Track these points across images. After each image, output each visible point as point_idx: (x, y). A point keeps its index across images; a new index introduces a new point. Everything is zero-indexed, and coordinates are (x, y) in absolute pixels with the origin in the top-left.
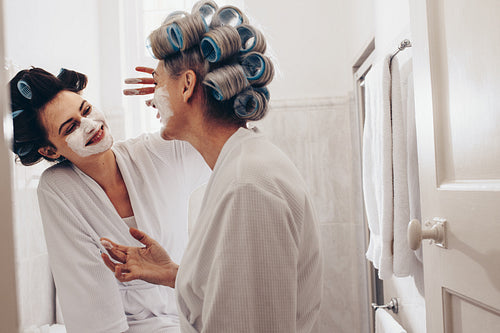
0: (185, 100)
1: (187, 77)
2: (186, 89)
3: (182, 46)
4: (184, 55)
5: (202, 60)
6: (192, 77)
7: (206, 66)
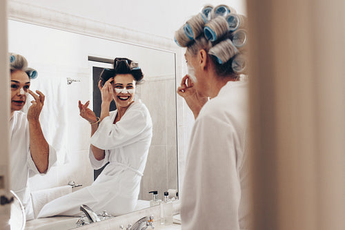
0: (202, 68)
1: (202, 54)
2: (202, 62)
3: (194, 36)
4: (197, 41)
5: (207, 41)
6: (204, 54)
7: (210, 44)
